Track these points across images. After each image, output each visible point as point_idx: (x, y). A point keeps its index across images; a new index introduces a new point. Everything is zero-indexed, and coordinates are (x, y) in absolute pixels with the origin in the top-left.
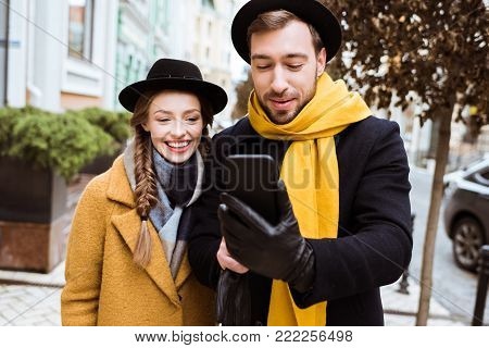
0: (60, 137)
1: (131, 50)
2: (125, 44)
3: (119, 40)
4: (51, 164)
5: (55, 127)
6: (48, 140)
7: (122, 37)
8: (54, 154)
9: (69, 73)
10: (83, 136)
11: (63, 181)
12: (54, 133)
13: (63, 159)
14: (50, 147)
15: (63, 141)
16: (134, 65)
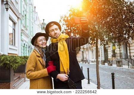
0: (12, 60)
1: (24, 42)
2: (23, 41)
3: (21, 40)
4: (10, 67)
5: (11, 58)
6: (9, 61)
7: (22, 39)
8: (11, 64)
9: (10, 48)
10: (18, 60)
11: (13, 71)
12: (11, 59)
13: (13, 65)
14: (10, 63)
15: (13, 61)
16: (26, 46)
